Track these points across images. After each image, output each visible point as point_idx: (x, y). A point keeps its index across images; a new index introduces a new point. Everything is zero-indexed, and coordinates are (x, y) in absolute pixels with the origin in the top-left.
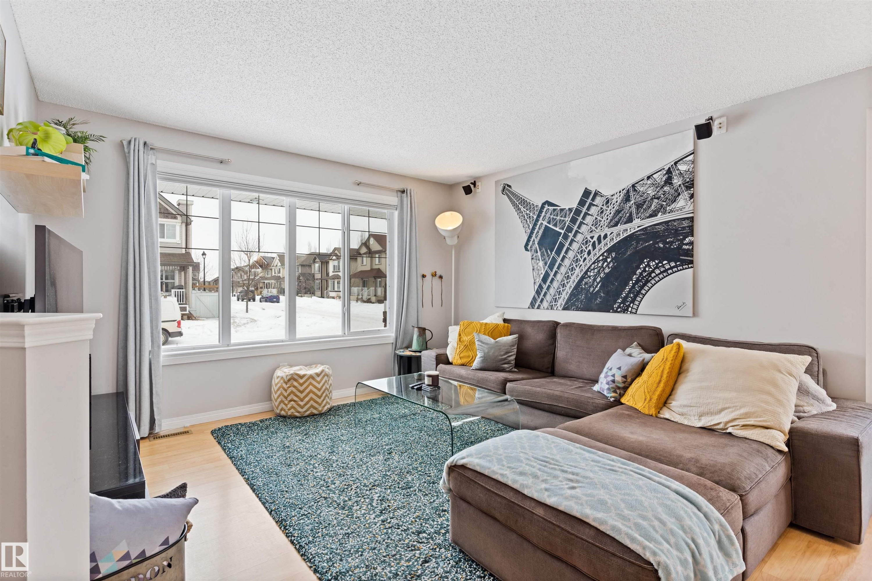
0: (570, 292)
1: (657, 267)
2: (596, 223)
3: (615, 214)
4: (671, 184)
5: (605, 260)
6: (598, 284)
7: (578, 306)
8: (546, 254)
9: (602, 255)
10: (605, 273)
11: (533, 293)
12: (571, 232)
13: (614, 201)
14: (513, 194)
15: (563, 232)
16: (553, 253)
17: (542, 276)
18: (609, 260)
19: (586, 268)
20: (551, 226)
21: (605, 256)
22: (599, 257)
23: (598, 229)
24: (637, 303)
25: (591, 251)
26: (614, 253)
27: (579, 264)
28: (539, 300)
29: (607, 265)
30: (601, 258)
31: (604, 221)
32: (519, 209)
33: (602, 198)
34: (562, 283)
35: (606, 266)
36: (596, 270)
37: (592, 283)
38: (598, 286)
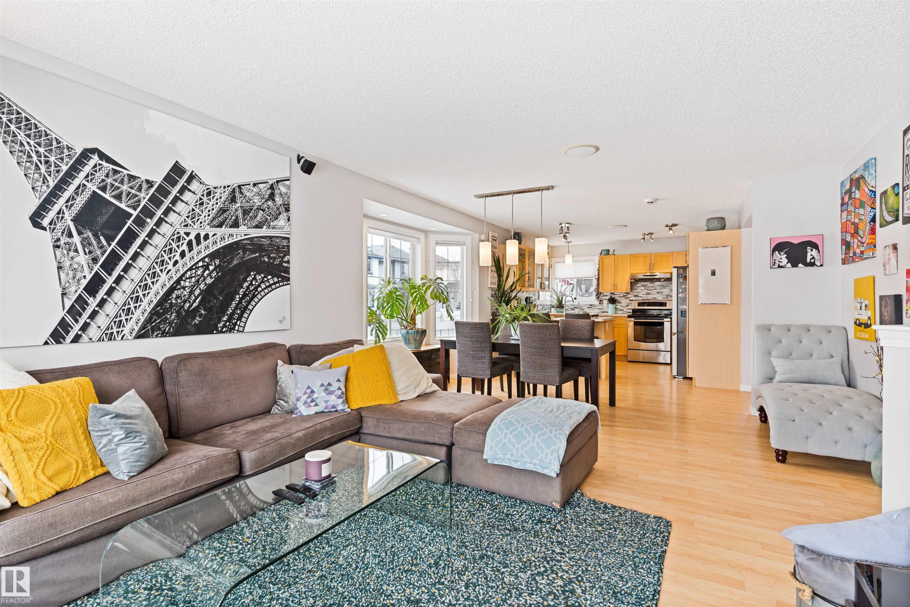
0: (149, 310)
1: (262, 282)
2: (193, 216)
3: (218, 212)
5: (206, 267)
6: (196, 298)
7: (165, 330)
9: (202, 260)
10: (206, 284)
11: (59, 314)
13: (217, 195)
16: (114, 244)
17: (84, 281)
18: (211, 268)
19: (179, 275)
20: (106, 196)
21: (206, 262)
22: (198, 263)
23: (196, 224)
24: (244, 320)
25: (186, 253)
26: (218, 260)
28: (77, 326)
29: (209, 275)
30: (200, 264)
31: (205, 216)
33: (202, 185)
34: (133, 295)
35: (208, 275)
36: (193, 279)
37: (187, 296)
38: (197, 301)
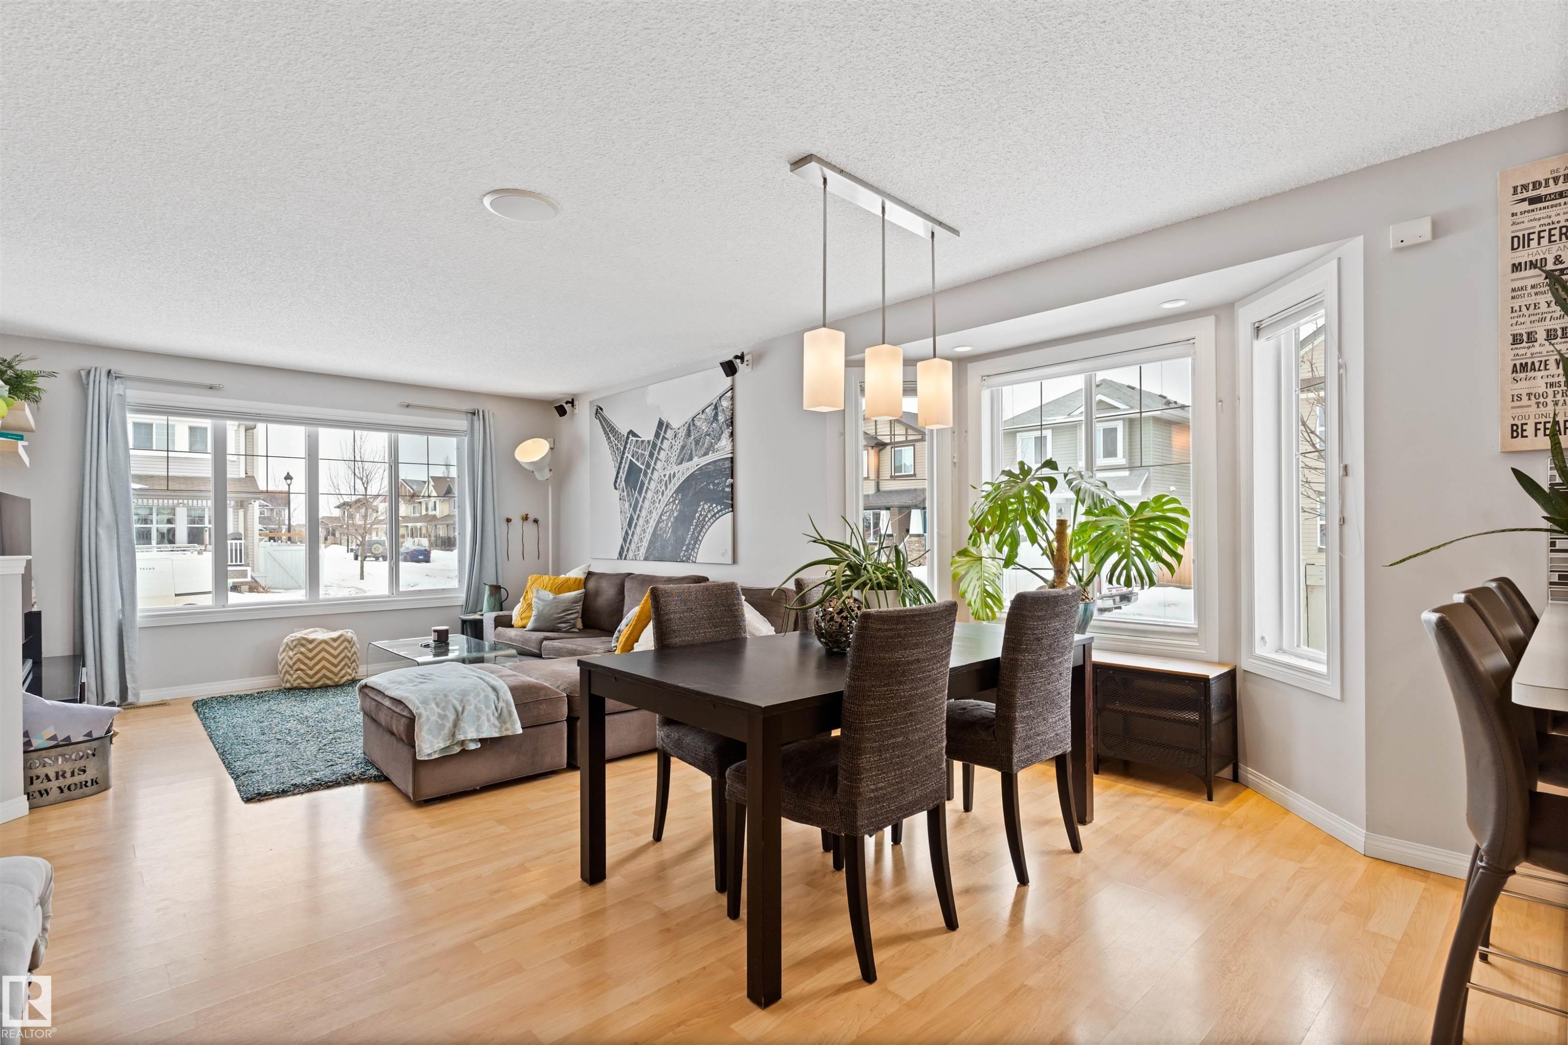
0: (649, 539)
1: (709, 511)
2: (667, 460)
3: (680, 450)
4: (717, 420)
7: (655, 555)
8: (631, 493)
9: (672, 496)
10: (674, 517)
11: (621, 541)
14: (605, 419)
15: (643, 467)
16: (636, 492)
17: (628, 520)
19: (661, 511)
20: (634, 460)
21: (674, 497)
22: (670, 499)
23: (669, 466)
24: (696, 550)
25: (664, 492)
26: (680, 494)
28: (626, 549)
29: (676, 508)
31: (673, 457)
32: (609, 438)
33: (672, 430)
34: (643, 528)
36: (668, 513)
37: (665, 528)
38: (670, 532)
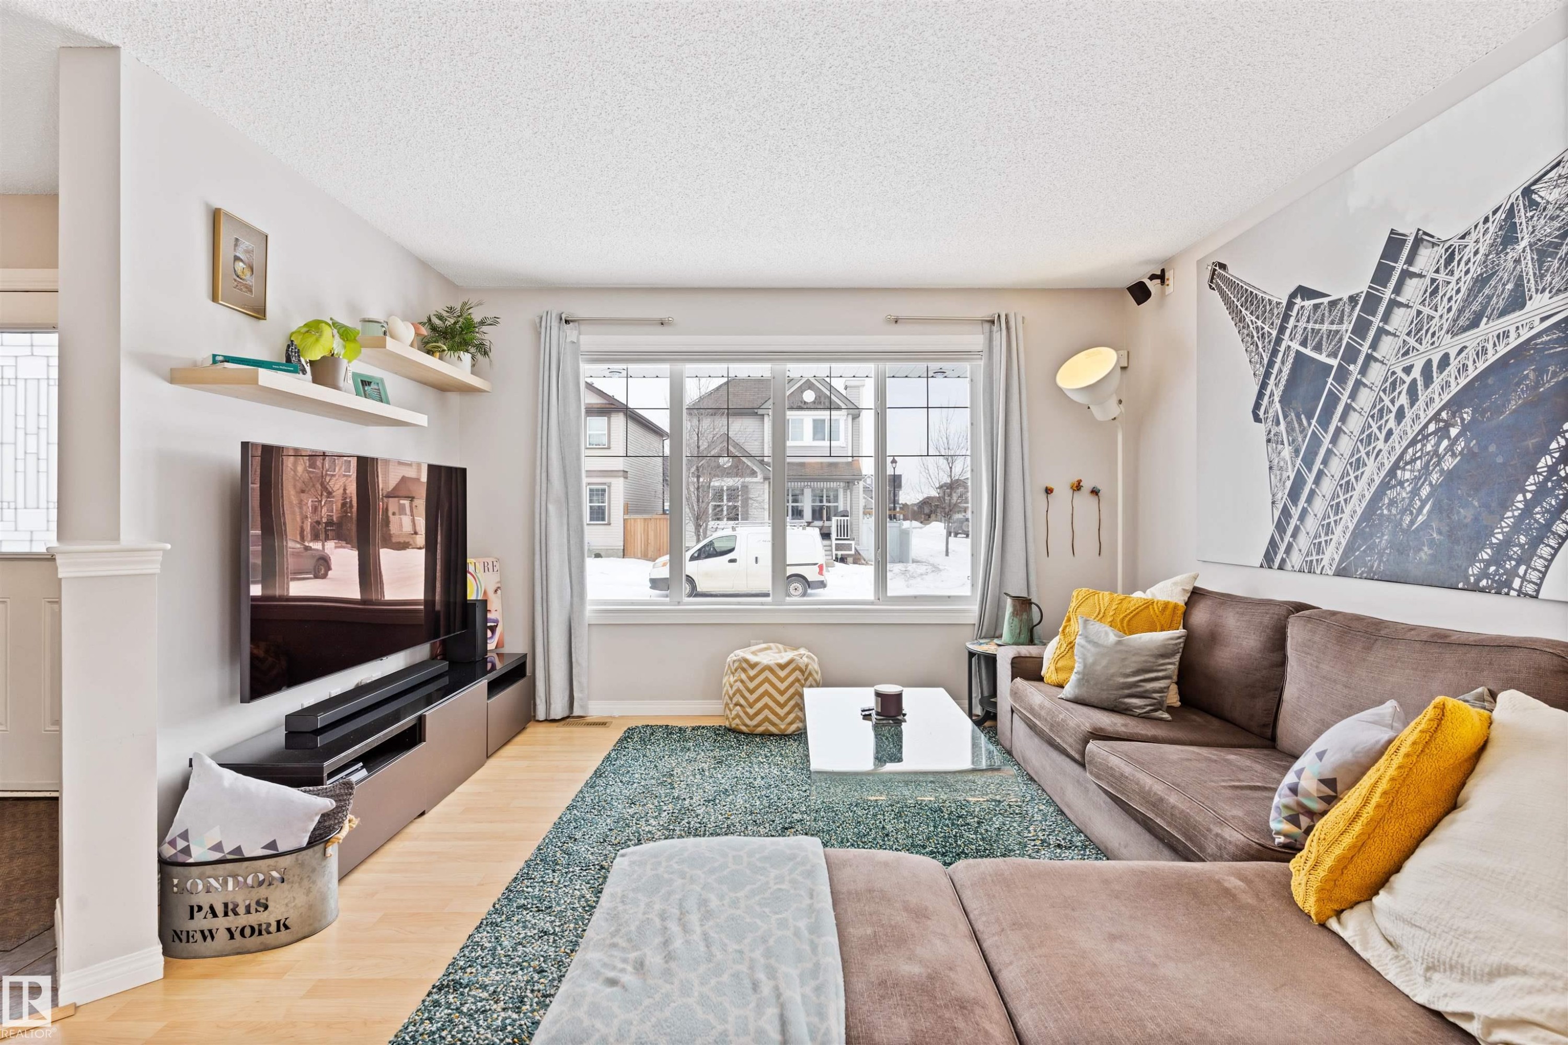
0: (1351, 527)
2: (1418, 328)
3: (1470, 290)
5: (1442, 432)
6: (1424, 503)
7: (1372, 567)
8: (1297, 426)
9: (1436, 417)
10: (1442, 471)
11: (1269, 529)
12: (1354, 362)
13: (1468, 253)
14: (1230, 283)
15: (1334, 362)
16: (1314, 422)
17: (1289, 484)
18: (1454, 432)
19: (1393, 459)
20: (1308, 352)
21: (1443, 421)
22: (1426, 426)
23: (1424, 342)
25: (1406, 410)
26: (1469, 410)
27: (1374, 448)
28: (1283, 548)
29: (1450, 448)
30: (1432, 427)
31: (1441, 316)
32: (1242, 320)
33: (1436, 248)
34: (1334, 503)
35: (1447, 450)
36: (1418, 462)
37: (1407, 501)
38: (1425, 511)
